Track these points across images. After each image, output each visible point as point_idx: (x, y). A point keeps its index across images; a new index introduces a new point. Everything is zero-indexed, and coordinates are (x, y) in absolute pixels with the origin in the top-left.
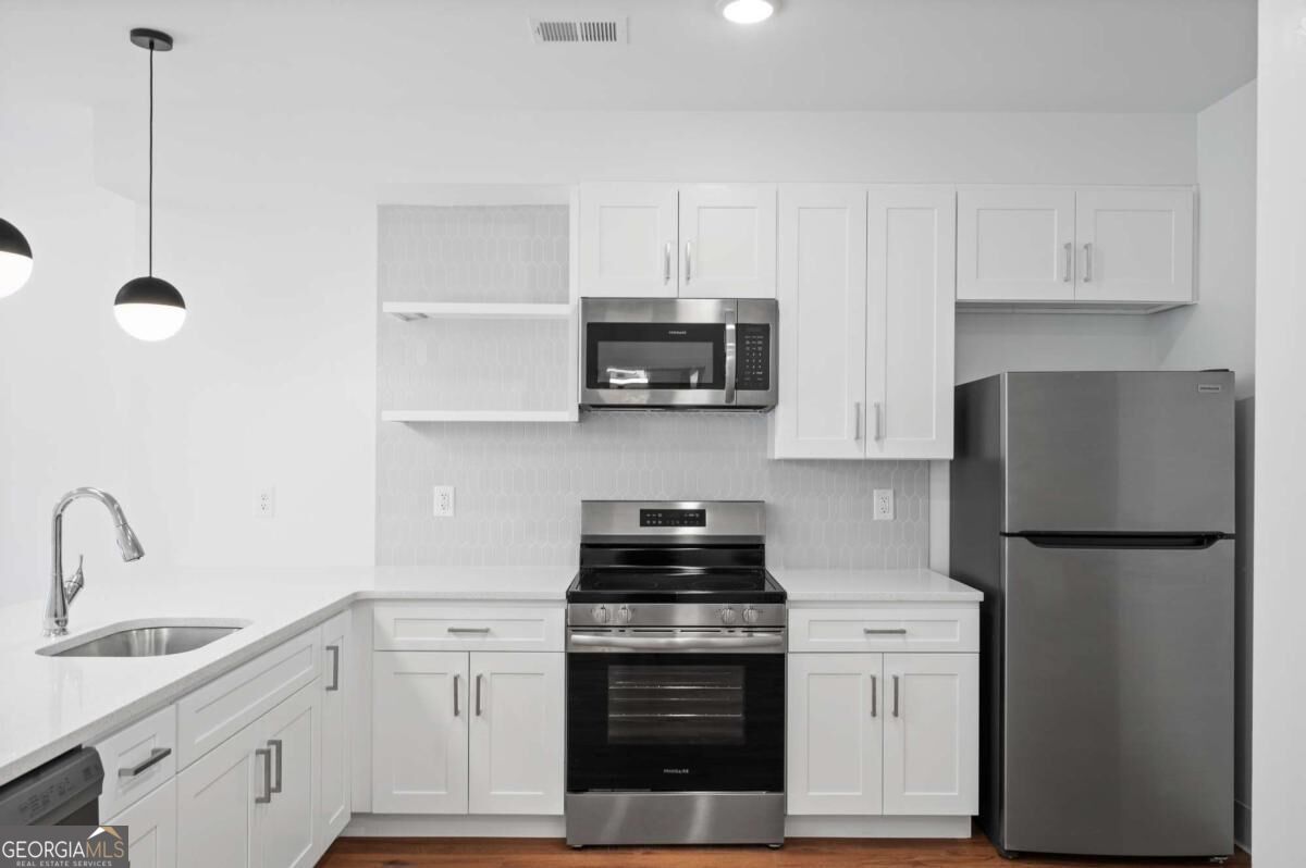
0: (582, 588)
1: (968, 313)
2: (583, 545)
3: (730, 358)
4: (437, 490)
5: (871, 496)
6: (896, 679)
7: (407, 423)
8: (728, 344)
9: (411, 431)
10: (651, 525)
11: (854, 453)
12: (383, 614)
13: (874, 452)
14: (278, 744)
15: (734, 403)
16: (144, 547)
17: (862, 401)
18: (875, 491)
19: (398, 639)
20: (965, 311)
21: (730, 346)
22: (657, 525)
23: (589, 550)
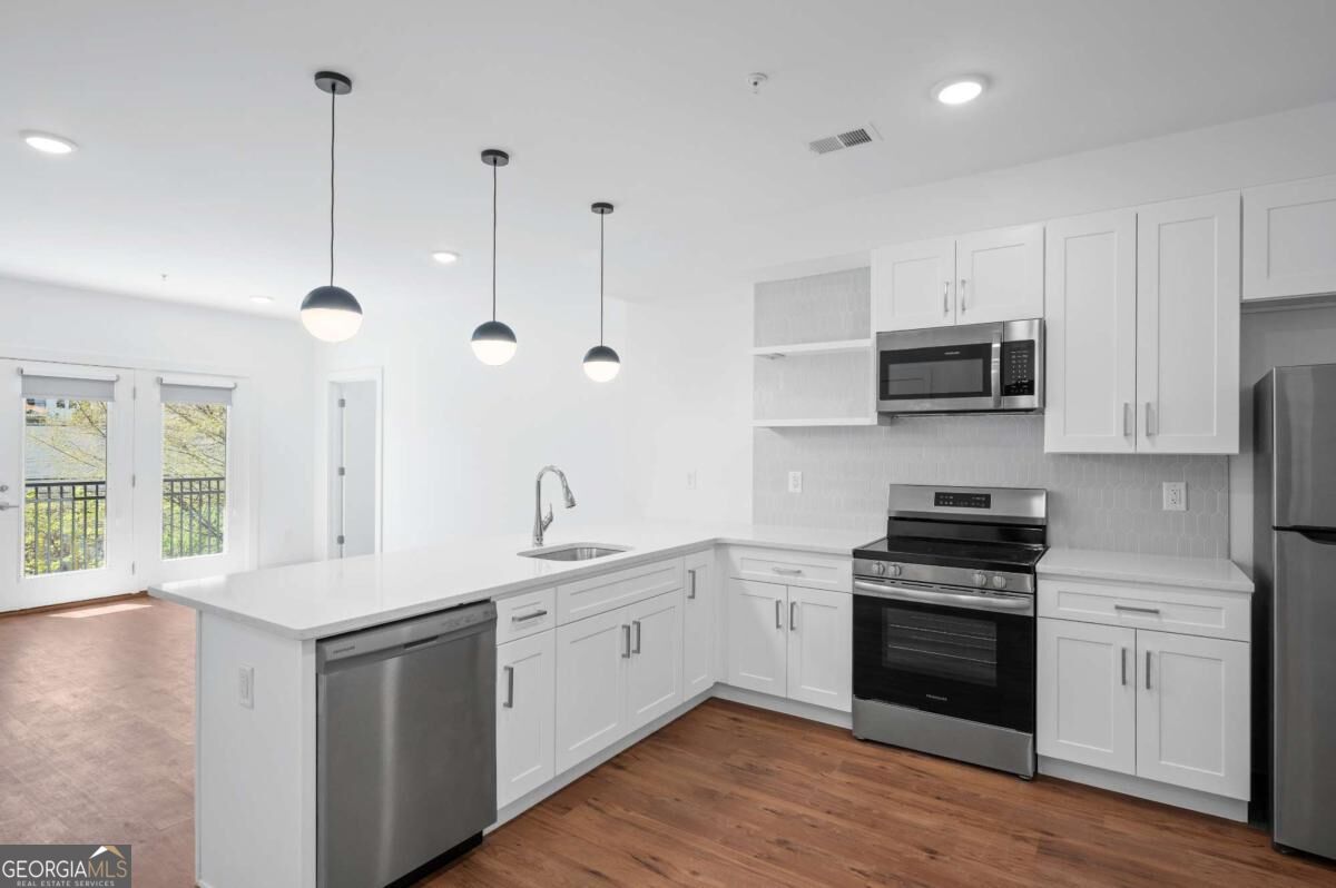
0: (889, 548)
1: (1253, 313)
2: (891, 519)
3: (995, 371)
4: (791, 474)
5: (1160, 487)
6: (1148, 655)
7: (772, 428)
8: (993, 360)
9: (775, 434)
10: (944, 505)
11: (1125, 448)
12: (735, 554)
13: (1145, 447)
14: (638, 624)
15: (1002, 407)
16: (576, 500)
17: (1131, 401)
18: (1164, 484)
19: (744, 571)
20: (1249, 309)
21: (995, 361)
22: (949, 505)
23: (892, 521)
